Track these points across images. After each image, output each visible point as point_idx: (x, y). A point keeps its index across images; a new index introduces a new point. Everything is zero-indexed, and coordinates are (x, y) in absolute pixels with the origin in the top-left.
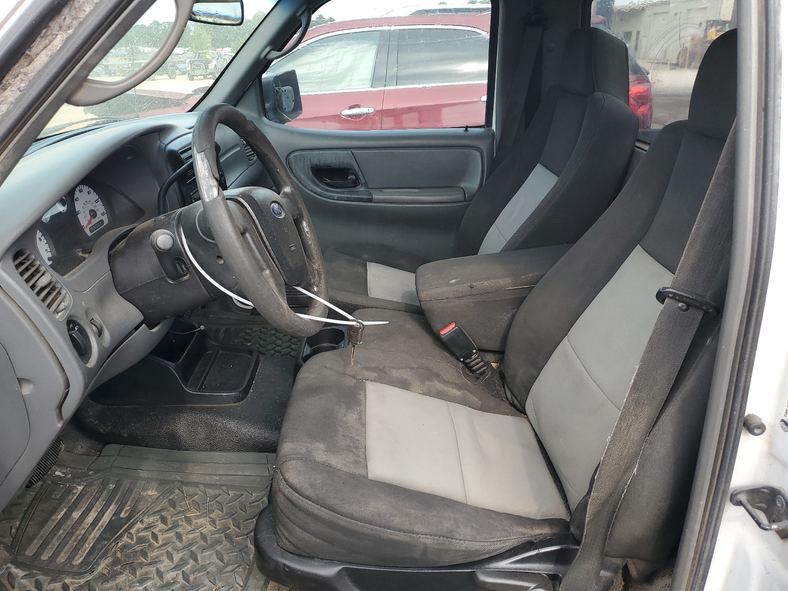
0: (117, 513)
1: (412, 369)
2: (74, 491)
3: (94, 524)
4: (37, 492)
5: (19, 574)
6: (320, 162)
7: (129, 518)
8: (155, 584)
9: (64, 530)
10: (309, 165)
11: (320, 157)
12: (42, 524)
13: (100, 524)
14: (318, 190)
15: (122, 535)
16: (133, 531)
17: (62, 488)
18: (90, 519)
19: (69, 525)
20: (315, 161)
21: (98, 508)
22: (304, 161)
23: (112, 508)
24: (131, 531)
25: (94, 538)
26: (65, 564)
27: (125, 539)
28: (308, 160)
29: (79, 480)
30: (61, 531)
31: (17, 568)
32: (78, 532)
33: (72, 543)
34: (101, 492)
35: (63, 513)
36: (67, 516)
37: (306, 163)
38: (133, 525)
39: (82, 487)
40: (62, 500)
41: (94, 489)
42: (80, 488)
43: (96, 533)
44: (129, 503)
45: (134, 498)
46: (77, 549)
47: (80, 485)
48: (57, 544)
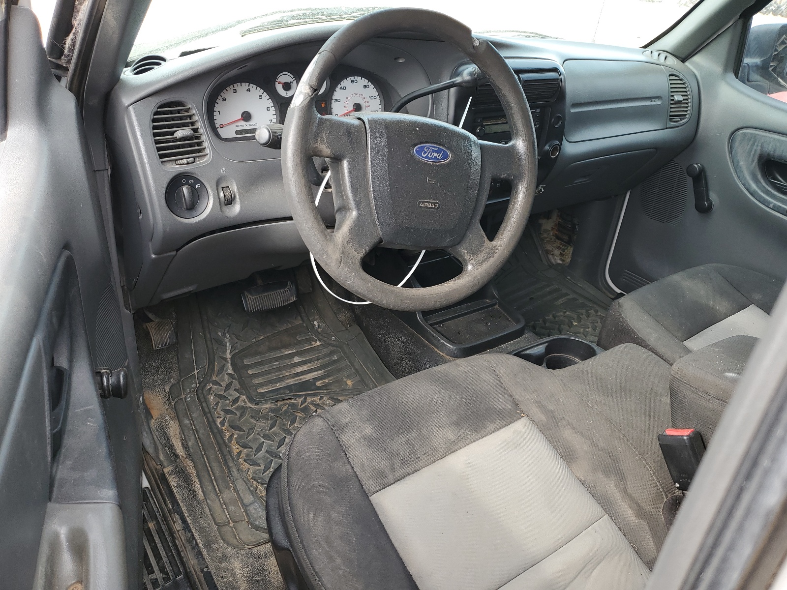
0: (316, 379)
1: (594, 444)
2: (312, 343)
3: (297, 375)
4: (292, 327)
5: (229, 370)
6: (775, 150)
7: (319, 388)
8: (272, 446)
9: (279, 364)
10: (758, 152)
11: (778, 145)
12: (271, 349)
13: (300, 377)
14: (754, 186)
15: (300, 396)
16: (309, 400)
17: (309, 335)
18: (300, 369)
19: (285, 363)
20: (769, 149)
21: (312, 366)
22: (754, 144)
23: (320, 373)
24: (308, 398)
25: (287, 383)
26: (254, 385)
27: (300, 400)
28: (760, 145)
29: (321, 337)
30: (277, 363)
31: (231, 365)
32: (284, 372)
33: (273, 376)
34: (325, 356)
35: (291, 352)
36: (291, 356)
37: (755, 147)
38: (315, 395)
39: (320, 344)
40: (299, 343)
41: (325, 351)
42: (318, 343)
43: (291, 381)
44: (331, 378)
45: (337, 377)
46: (271, 382)
47: (320, 341)
48: (266, 369)
